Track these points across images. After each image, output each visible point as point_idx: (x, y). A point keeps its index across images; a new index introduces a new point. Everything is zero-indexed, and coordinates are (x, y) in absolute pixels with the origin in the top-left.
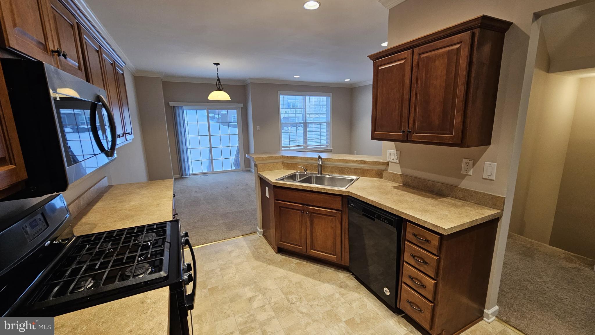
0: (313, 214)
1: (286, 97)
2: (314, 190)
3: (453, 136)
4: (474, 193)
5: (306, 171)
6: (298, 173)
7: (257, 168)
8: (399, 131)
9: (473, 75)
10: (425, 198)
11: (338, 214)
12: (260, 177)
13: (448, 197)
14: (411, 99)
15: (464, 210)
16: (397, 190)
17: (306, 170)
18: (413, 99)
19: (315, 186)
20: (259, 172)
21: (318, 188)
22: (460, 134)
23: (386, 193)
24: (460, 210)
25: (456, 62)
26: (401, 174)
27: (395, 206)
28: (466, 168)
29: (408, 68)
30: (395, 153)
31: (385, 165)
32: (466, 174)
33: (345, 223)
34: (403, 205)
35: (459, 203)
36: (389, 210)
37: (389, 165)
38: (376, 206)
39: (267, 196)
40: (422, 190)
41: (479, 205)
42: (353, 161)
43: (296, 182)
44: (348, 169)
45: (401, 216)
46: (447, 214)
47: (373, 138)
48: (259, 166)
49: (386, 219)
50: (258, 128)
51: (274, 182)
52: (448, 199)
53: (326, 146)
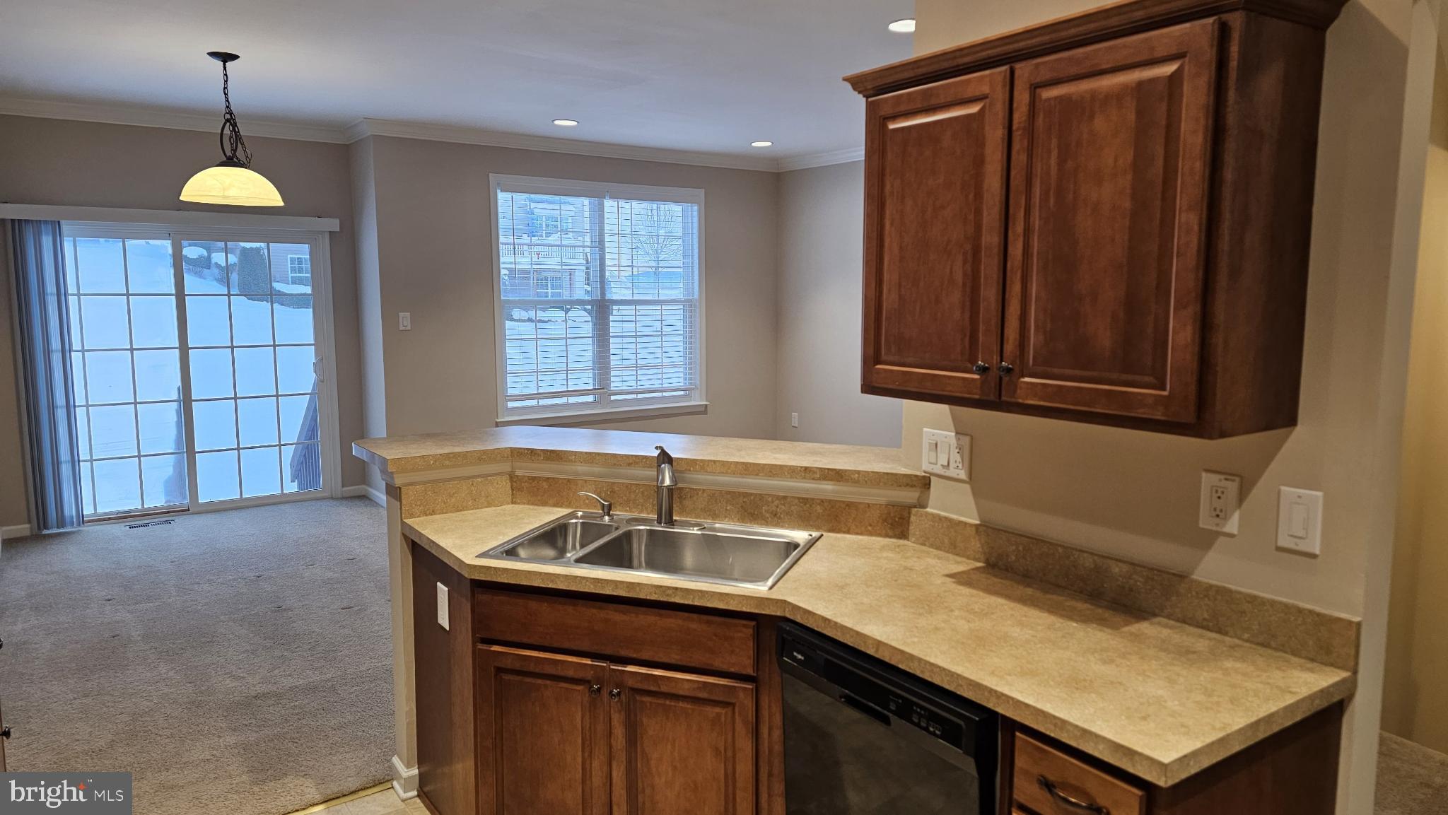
0: (638, 698)
1: (521, 197)
2: (642, 596)
3: (1165, 393)
4: (1250, 605)
5: (608, 510)
6: (577, 518)
7: (401, 501)
8: (969, 365)
9: (1229, 175)
10: (1075, 624)
11: (741, 695)
12: (413, 541)
13: (1155, 615)
14: (1010, 249)
15: (1219, 674)
16: (966, 590)
17: (610, 507)
18: (1016, 250)
19: (643, 578)
20: (408, 521)
21: (661, 586)
22: (1193, 388)
23: (926, 604)
24: (1205, 676)
25: (1169, 127)
26: (978, 522)
27: (967, 664)
28: (1215, 510)
29: (994, 135)
30: (953, 442)
31: (914, 489)
32: (1218, 529)
33: (770, 729)
34: (996, 660)
35: (1201, 641)
36: (943, 680)
37: (929, 488)
38: (893, 662)
39: (440, 621)
40: (1059, 586)
41: (1270, 651)
42: (793, 472)
43: (567, 564)
44: (777, 502)
45: (990, 706)
46: (1160, 692)
47: (869, 387)
48: (409, 495)
49: (933, 717)
50: (405, 320)
51: (475, 566)
52: (1159, 629)
53: (682, 393)
